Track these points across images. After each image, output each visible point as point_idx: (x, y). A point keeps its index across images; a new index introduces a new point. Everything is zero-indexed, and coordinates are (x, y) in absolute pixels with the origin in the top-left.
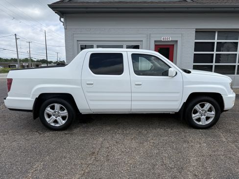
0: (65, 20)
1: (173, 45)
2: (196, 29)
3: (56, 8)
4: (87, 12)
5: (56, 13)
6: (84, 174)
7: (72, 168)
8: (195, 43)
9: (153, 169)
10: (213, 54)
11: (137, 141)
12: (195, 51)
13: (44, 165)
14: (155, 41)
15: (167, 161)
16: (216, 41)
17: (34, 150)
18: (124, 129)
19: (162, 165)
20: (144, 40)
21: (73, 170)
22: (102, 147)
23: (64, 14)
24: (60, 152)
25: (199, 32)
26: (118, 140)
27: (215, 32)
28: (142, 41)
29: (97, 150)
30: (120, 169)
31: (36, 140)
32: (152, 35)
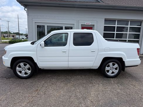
0: (28, 9)
1: (92, 27)
3: (22, 2)
4: (41, 6)
5: (21, 5)
6: (29, 102)
7: (23, 99)
8: (104, 26)
9: (70, 98)
10: (114, 33)
11: (64, 83)
12: (104, 31)
13: (6, 97)
14: (82, 25)
15: (78, 94)
16: (116, 26)
17: (2, 88)
18: (58, 76)
19: (75, 96)
20: (75, 24)
21: (23, 100)
22: (43, 87)
23: (27, 6)
24: (18, 89)
25: (106, 20)
26: (53, 83)
27: (116, 20)
29: (40, 88)
30: (51, 99)
31: (4, 82)
32: (80, 21)
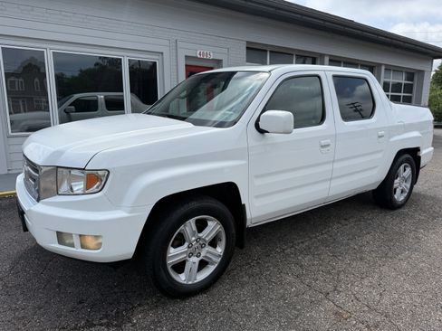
2: (247, 42)
28: (162, 53)
